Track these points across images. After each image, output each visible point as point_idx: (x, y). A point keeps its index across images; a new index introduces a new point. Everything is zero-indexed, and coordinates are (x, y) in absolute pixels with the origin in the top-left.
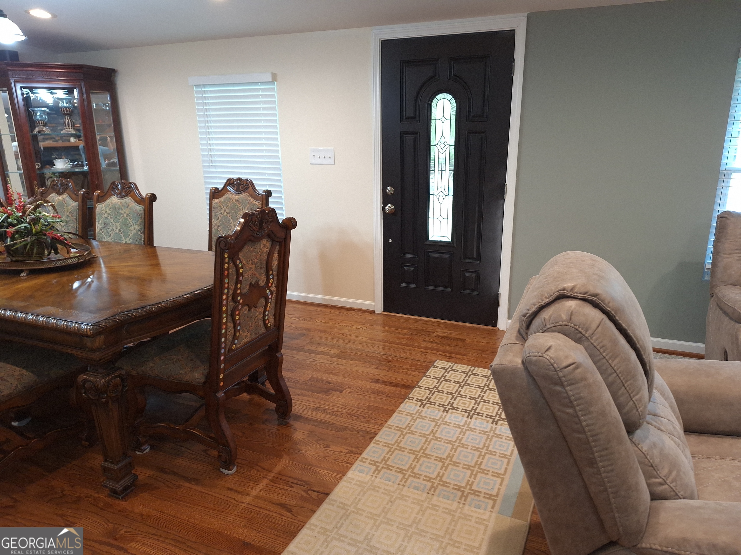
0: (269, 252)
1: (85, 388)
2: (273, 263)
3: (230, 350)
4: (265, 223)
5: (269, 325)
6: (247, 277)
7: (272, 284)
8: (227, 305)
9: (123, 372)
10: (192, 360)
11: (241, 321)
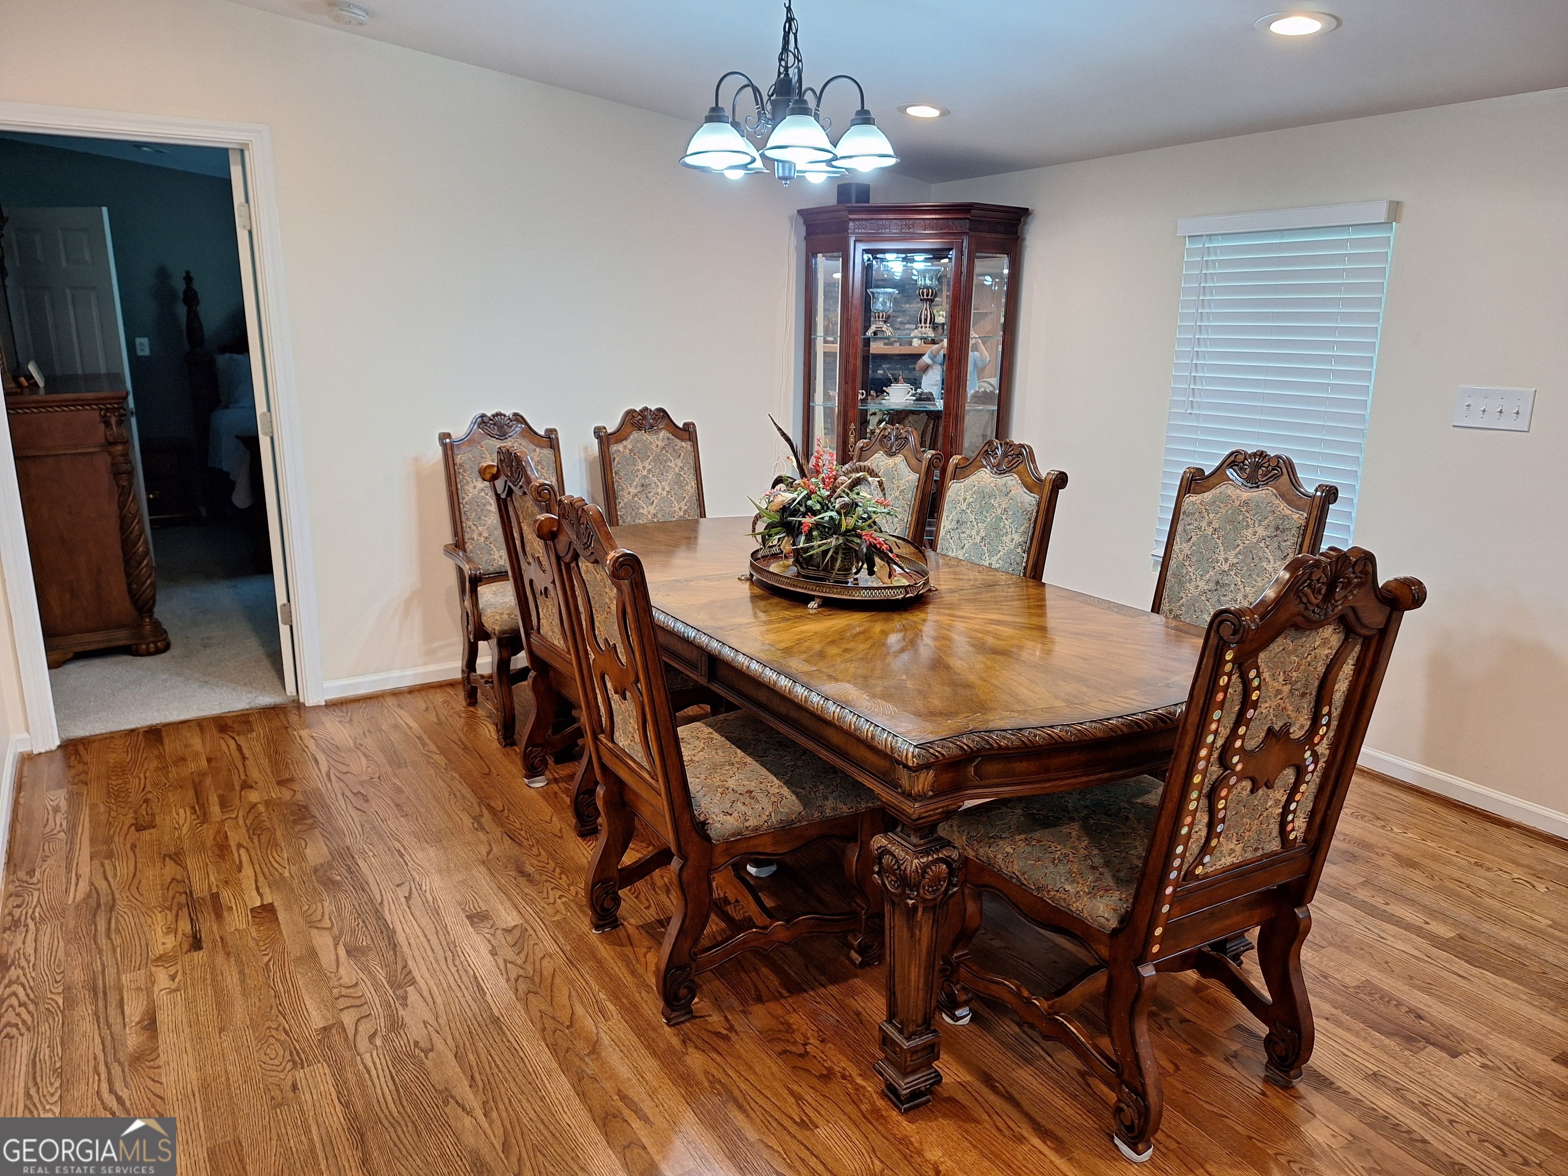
0: (1332, 660)
1: (880, 863)
2: (1336, 687)
3: (1189, 875)
4: (1341, 589)
5: (1292, 837)
6: (1264, 711)
7: (1322, 737)
8: (1204, 773)
9: (955, 855)
10: (1094, 868)
11: (1228, 813)
